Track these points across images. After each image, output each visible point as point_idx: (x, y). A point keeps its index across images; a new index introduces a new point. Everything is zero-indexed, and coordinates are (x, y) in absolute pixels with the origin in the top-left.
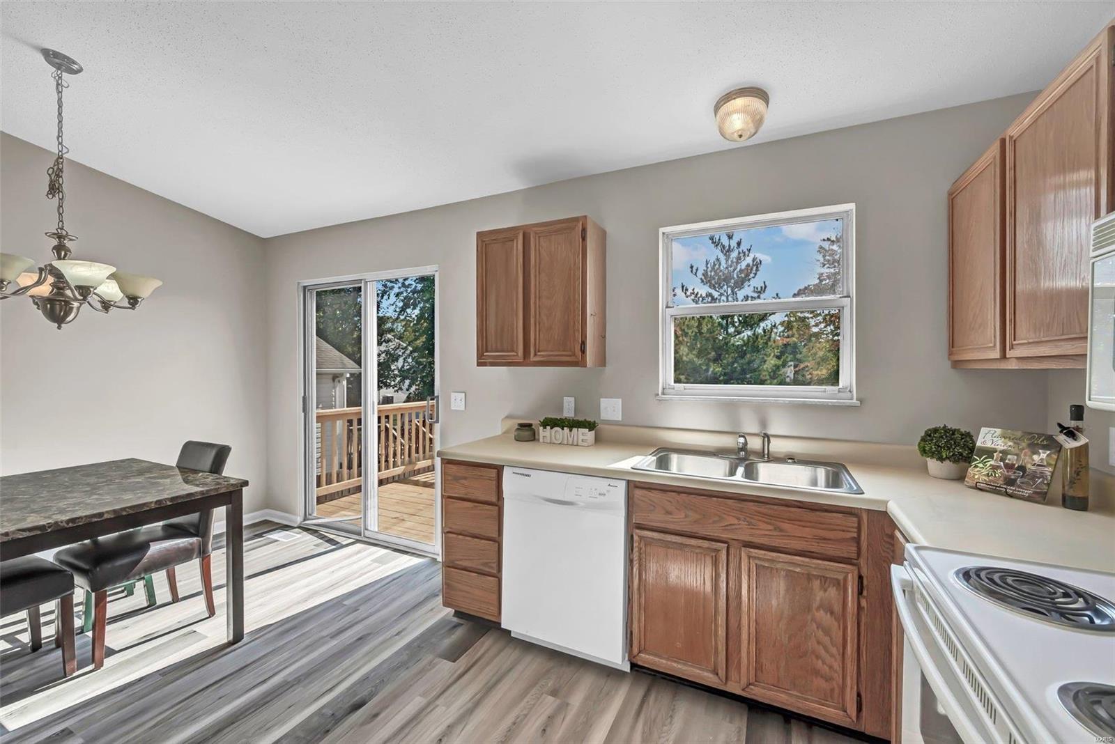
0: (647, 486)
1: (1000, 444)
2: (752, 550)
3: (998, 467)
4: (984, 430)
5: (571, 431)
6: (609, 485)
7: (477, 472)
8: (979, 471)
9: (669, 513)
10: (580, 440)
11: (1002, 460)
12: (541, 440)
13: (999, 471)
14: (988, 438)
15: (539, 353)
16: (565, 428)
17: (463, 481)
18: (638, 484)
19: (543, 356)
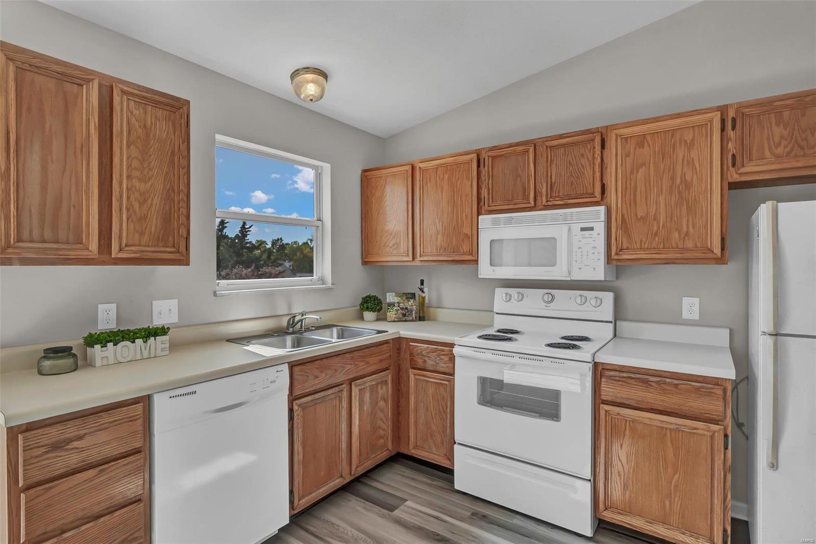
0: (300, 362)
1: (397, 300)
2: (357, 382)
3: (399, 310)
4: (388, 294)
5: (145, 342)
6: (277, 371)
7: (106, 418)
8: (391, 314)
9: (317, 377)
10: (159, 350)
11: (399, 306)
12: (98, 362)
13: (399, 311)
14: (391, 298)
15: (127, 248)
16: (137, 340)
17: (76, 444)
18: (293, 364)
19: (135, 252)
